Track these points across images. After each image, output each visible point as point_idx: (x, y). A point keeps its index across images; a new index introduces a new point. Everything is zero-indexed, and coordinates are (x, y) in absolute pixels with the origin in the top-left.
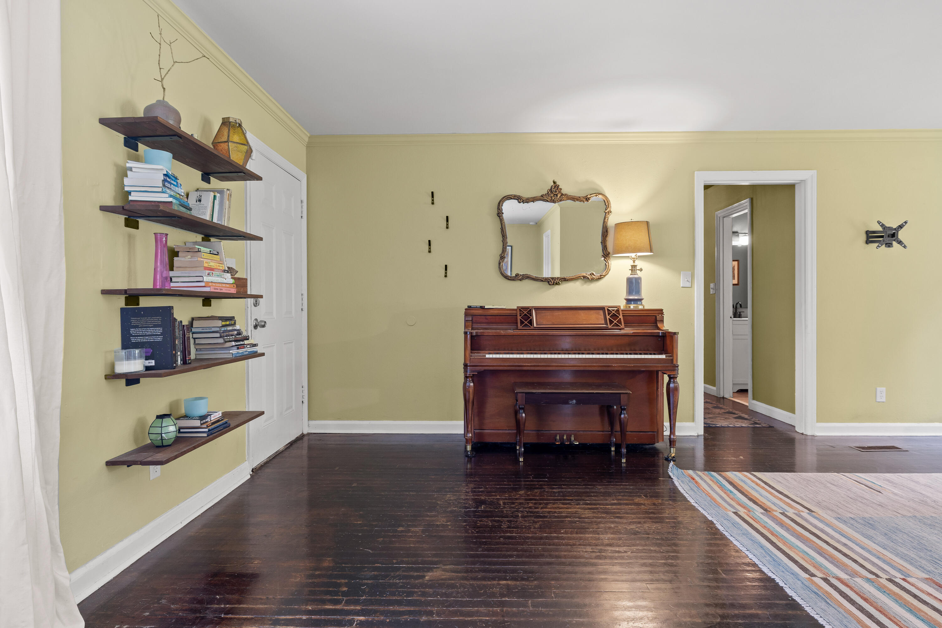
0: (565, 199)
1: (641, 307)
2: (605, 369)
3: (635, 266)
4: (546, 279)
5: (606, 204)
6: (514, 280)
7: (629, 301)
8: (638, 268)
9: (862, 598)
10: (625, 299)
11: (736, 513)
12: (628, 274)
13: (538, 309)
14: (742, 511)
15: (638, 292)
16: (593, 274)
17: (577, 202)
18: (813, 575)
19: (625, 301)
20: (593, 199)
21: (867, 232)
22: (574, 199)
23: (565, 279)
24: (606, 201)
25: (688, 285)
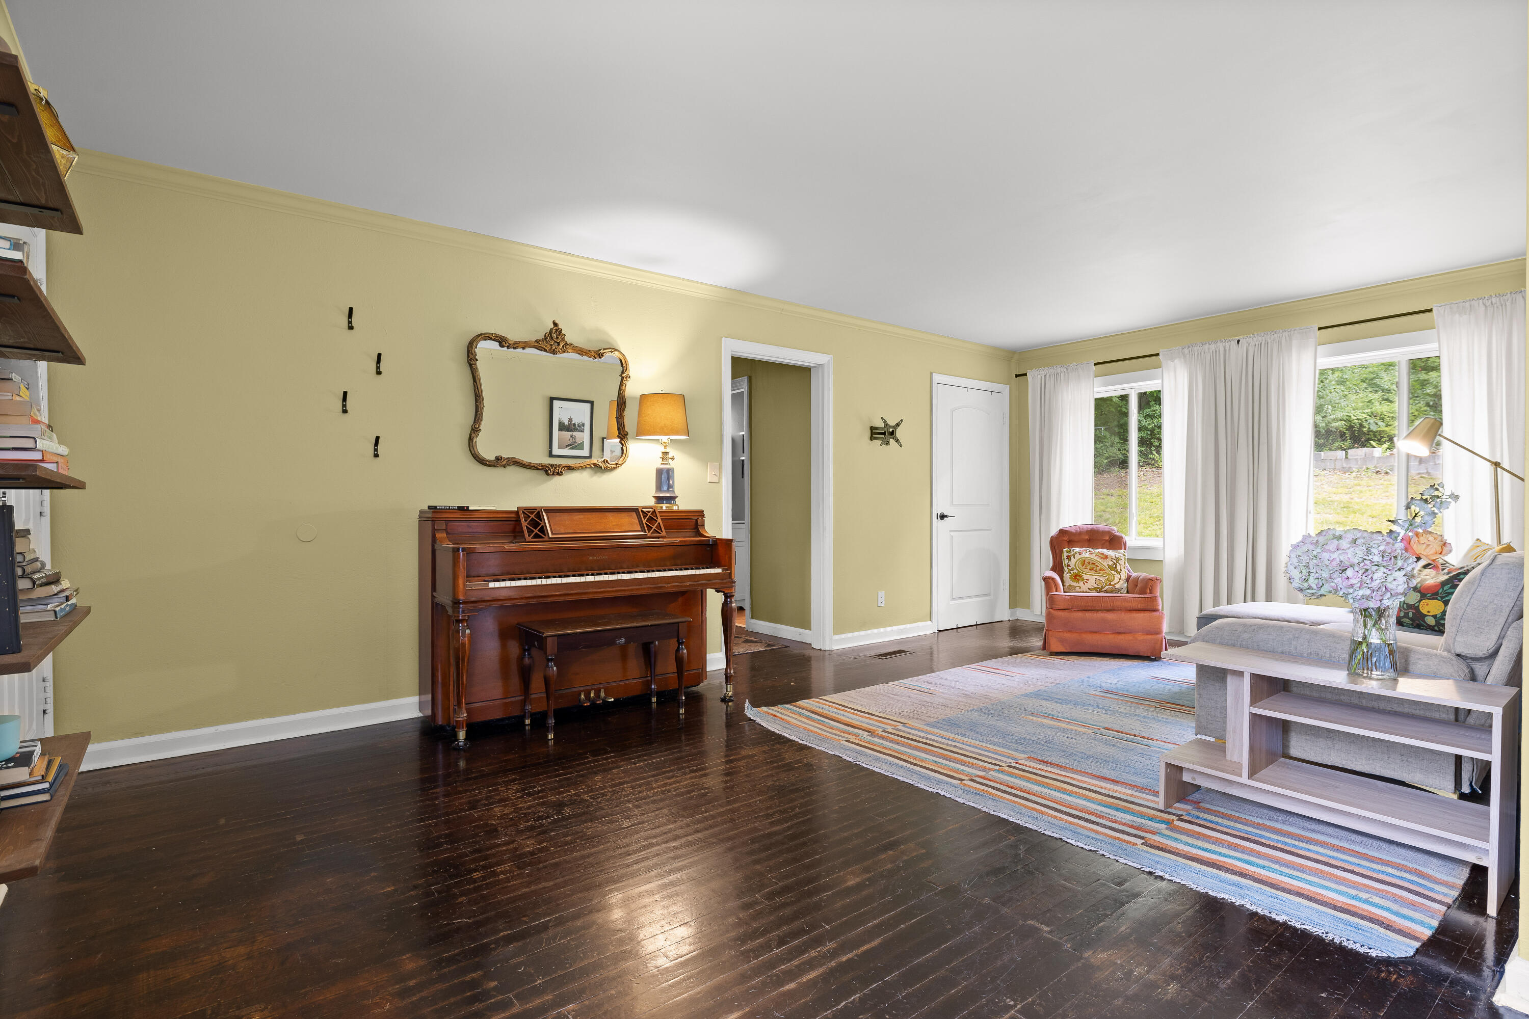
0: (570, 350)
1: (675, 508)
2: (656, 591)
3: (667, 453)
4: (542, 466)
5: (623, 365)
6: (494, 466)
7: (659, 500)
8: (670, 456)
9: (1008, 786)
10: (655, 497)
11: (848, 741)
12: (658, 464)
13: (549, 511)
14: (852, 738)
15: (670, 487)
16: (607, 461)
17: (585, 358)
18: (962, 780)
19: (654, 500)
20: (608, 355)
21: (872, 428)
22: (581, 352)
23: (570, 467)
24: (623, 361)
25: (716, 479)
